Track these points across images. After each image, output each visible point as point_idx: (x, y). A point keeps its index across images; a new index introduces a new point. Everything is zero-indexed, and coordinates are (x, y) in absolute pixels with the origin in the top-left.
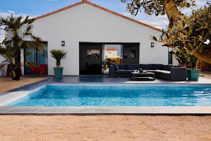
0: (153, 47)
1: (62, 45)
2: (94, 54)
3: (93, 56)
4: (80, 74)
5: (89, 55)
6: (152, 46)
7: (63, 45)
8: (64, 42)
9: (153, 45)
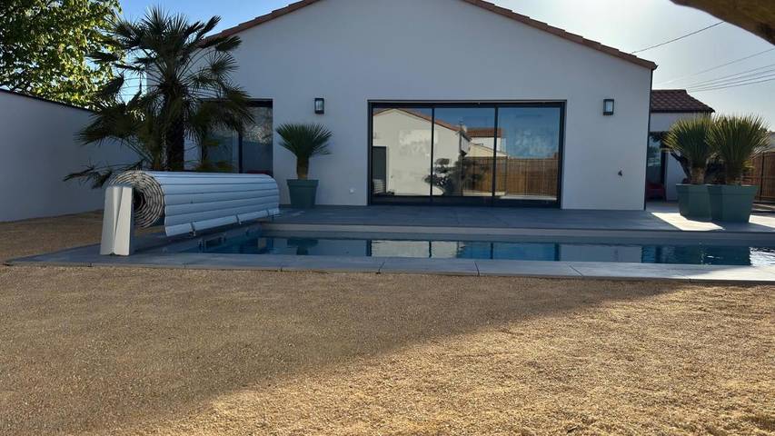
0: (611, 113)
1: (317, 112)
2: (421, 142)
3: (415, 149)
4: (368, 203)
5: (405, 147)
6: (606, 113)
7: (320, 112)
8: (322, 100)
9: (609, 109)
